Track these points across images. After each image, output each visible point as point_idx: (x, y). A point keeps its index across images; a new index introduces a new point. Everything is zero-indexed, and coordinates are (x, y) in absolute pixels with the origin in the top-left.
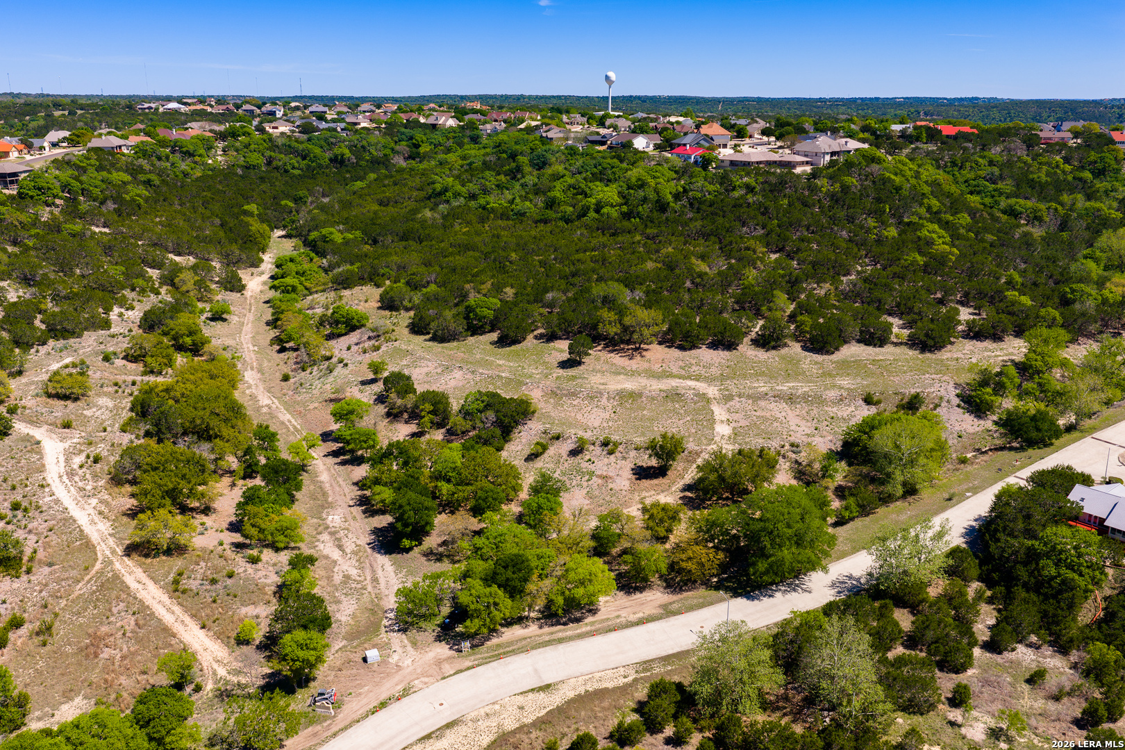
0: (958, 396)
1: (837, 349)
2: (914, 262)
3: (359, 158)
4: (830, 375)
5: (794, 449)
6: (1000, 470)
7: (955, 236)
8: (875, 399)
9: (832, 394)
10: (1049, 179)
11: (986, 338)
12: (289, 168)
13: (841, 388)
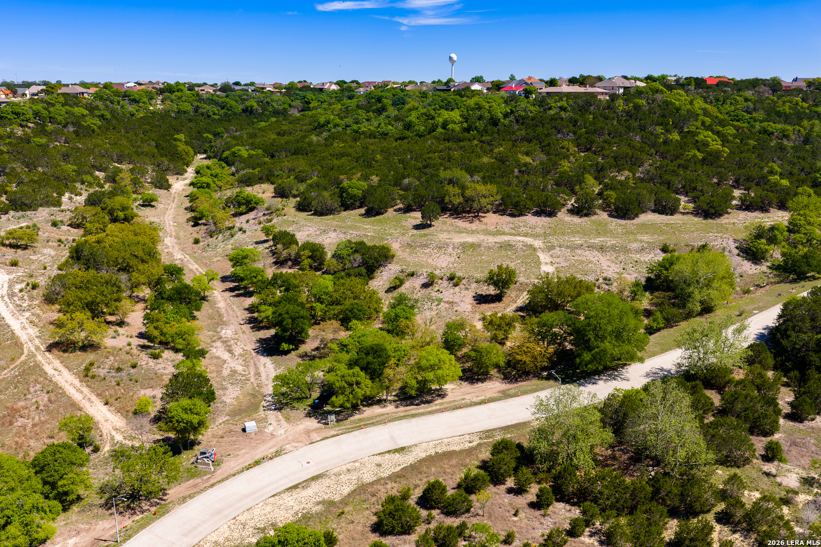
0: (737, 248)
1: (637, 216)
2: (695, 156)
3: (264, 109)
4: (632, 233)
5: (607, 282)
6: (780, 295)
7: (725, 141)
8: (670, 249)
9: (635, 245)
10: (791, 111)
11: (756, 210)
12: (211, 114)
13: (641, 241)
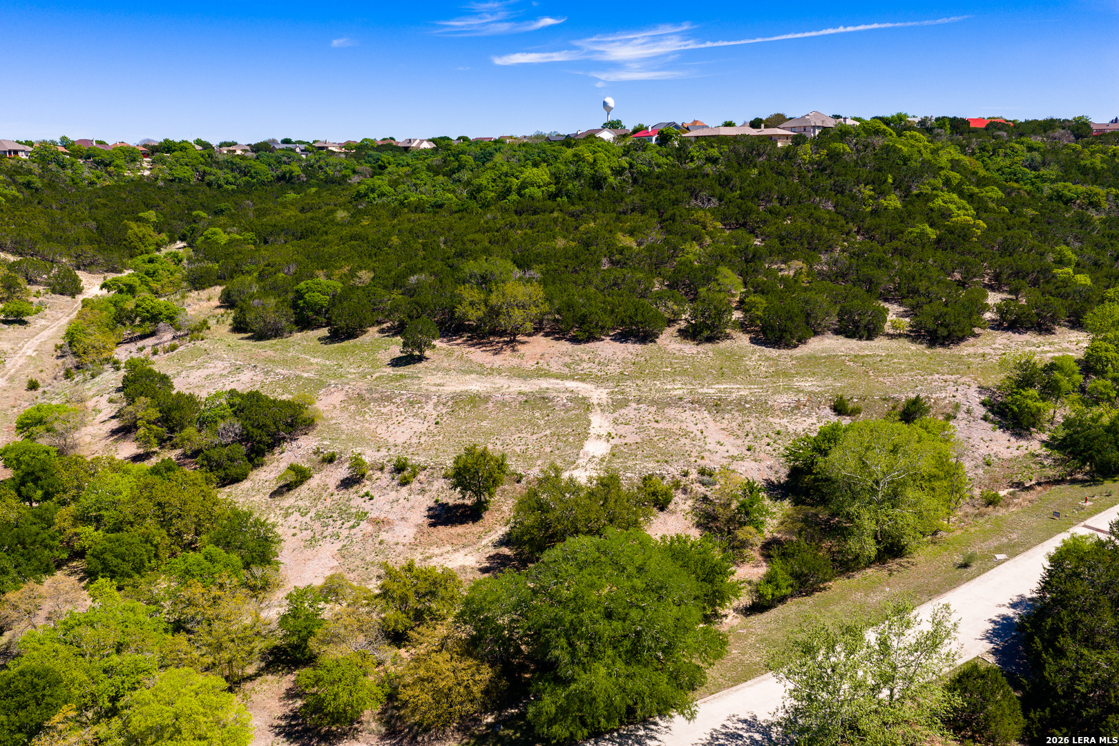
0: (984, 404)
1: (802, 341)
2: (923, 234)
3: (309, 176)
4: (785, 374)
5: (706, 478)
6: (1057, 514)
7: (981, 208)
8: (850, 406)
9: (784, 399)
10: (1105, 166)
11: (1028, 329)
12: (222, 182)
13: (799, 391)
